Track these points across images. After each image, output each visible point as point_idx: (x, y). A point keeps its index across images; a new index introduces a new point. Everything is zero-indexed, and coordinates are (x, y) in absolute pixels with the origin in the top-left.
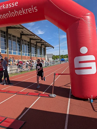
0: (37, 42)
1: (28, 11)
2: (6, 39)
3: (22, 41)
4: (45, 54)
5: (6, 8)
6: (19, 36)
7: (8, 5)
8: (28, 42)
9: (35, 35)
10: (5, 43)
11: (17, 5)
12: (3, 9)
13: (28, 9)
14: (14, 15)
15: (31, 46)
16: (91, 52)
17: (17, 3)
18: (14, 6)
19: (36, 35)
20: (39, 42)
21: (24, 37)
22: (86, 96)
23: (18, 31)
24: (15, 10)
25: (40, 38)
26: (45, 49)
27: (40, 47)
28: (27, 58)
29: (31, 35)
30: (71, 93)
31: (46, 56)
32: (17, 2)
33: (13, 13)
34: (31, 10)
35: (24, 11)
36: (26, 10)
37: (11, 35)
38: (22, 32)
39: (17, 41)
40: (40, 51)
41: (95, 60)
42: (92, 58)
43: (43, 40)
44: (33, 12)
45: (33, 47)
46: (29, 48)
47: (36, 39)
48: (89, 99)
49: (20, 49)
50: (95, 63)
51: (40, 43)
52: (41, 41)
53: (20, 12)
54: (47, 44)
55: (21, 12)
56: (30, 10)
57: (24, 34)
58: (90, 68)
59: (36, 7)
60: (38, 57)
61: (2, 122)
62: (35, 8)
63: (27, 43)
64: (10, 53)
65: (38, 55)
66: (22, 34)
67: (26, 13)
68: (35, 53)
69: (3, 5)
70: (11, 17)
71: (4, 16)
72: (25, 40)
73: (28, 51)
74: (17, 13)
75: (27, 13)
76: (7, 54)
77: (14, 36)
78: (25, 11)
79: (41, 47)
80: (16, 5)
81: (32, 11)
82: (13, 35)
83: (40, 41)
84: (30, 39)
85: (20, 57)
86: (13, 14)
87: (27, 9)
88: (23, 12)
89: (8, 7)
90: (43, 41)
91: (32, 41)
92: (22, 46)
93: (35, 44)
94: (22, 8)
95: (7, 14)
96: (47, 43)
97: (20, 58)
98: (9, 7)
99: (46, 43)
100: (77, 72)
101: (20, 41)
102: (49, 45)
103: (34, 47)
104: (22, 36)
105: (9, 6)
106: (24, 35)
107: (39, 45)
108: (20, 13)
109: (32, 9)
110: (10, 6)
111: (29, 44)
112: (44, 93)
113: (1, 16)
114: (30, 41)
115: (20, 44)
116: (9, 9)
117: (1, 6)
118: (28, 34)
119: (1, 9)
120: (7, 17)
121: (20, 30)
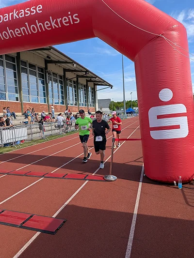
0: (78, 76)
1: (61, 22)
2: (17, 72)
3: (49, 74)
4: (94, 100)
5: (20, 17)
6: (43, 65)
7: (23, 11)
8: (61, 77)
9: (73, 62)
10: (15, 80)
11: (41, 12)
12: (15, 18)
13: (62, 19)
14: (35, 31)
15: (66, 85)
16: (180, 97)
17: (41, 8)
18: (35, 13)
19: (76, 63)
20: (82, 76)
21: (52, 67)
22: (170, 177)
23: (40, 54)
24: (37, 21)
25: (84, 68)
26: (94, 90)
27: (84, 87)
28: (59, 110)
29: (66, 62)
30: (144, 173)
31: (97, 104)
32: (41, 6)
33: (33, 27)
34: (68, 20)
35: (54, 22)
36: (59, 20)
37: (26, 63)
38: (48, 57)
39: (37, 75)
40: (85, 93)
41: (186, 112)
42: (181, 108)
43: (91, 72)
44: (72, 23)
45: (71, 85)
46: (62, 88)
47: (77, 69)
48: (175, 182)
49: (45, 92)
50: (186, 117)
51: (85, 77)
52: (86, 74)
53: (47, 24)
54: (99, 79)
55: (49, 25)
56: (65, 19)
57: (51, 60)
58: (178, 127)
59: (77, 15)
60: (81, 106)
61: (25, 221)
62: (76, 17)
63: (59, 79)
65: (81, 102)
66: (48, 61)
67: (57, 27)
68: (76, 99)
69: (14, 12)
70: (30, 33)
71: (16, 33)
72: (53, 73)
73: (60, 95)
74: (40, 26)
75: (60, 26)
76: (19, 101)
77: (31, 66)
78: (56, 23)
79: (86, 87)
80: (39, 12)
81: (69, 22)
82: (29, 64)
83: (84, 73)
84: (65, 70)
85: (45, 107)
86: (33, 28)
87: (60, 19)
88: (53, 24)
90: (89, 75)
91: (69, 75)
92: (50, 85)
93: (75, 79)
94: (51, 17)
95: (21, 29)
98: (26, 15)
99: (97, 77)
101: (44, 75)
102: (102, 81)
103: (73, 86)
104: (48, 64)
105: (25, 13)
106: (52, 62)
107: (82, 81)
108: (46, 26)
109: (69, 18)
110: (28, 13)
111: (63, 80)
112: (93, 174)
113: (11, 32)
114: (64, 74)
115: (45, 80)
116: (26, 19)
117: (10, 14)
118: (61, 60)
119: (10, 19)
120: (22, 34)
121: (44, 53)
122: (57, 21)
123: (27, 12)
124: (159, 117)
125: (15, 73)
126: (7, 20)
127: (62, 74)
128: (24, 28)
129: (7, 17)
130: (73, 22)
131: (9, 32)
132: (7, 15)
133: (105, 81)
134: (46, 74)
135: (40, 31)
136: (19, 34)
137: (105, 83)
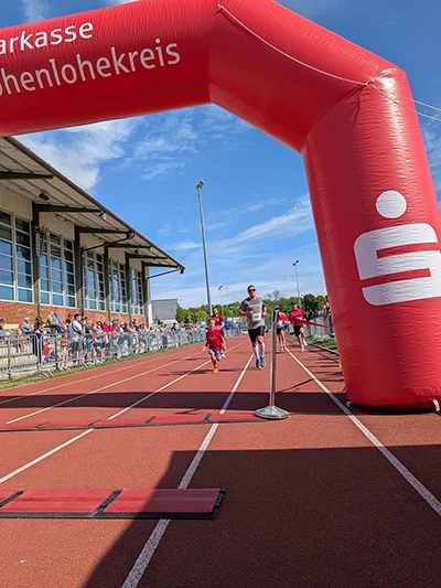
0: (107, 245)
1: (137, 59)
3: (42, 235)
4: (143, 298)
5: (38, 46)
6: (28, 216)
7: (45, 34)
8: (68, 244)
9: (101, 210)
11: (90, 36)
12: (22, 49)
13: (139, 53)
14: (70, 78)
15: (79, 263)
16: (420, 209)
17: (91, 28)
18: (74, 38)
19: (106, 211)
20: (115, 245)
21: (48, 221)
22: (425, 391)
23: (23, 189)
24: (78, 56)
25: (125, 225)
26: (144, 277)
27: (121, 266)
29: (84, 210)
31: (150, 307)
32: (89, 24)
33: (68, 69)
34: (152, 57)
35: (120, 60)
36: (131, 56)
38: (41, 196)
39: (14, 236)
40: (123, 282)
41: (436, 241)
42: (423, 233)
43: (139, 235)
44: (162, 64)
45: (91, 264)
46: (70, 268)
47: (107, 227)
48: (436, 402)
49: (32, 276)
50: (439, 252)
51: (128, 246)
52: (128, 238)
53: (103, 63)
54: (155, 251)
55: (108, 66)
56: (147, 55)
57: (49, 205)
58: (425, 273)
59: (175, 45)
60: (114, 312)
61: (106, 503)
62: (172, 49)
63: (63, 248)
65: (114, 303)
66: (41, 207)
67: (127, 71)
68: (102, 294)
69: (20, 36)
70: (59, 84)
71: (23, 83)
72: (52, 236)
73: (66, 283)
74: (86, 67)
75: (134, 70)
77: (5, 216)
78: (126, 62)
79: (126, 268)
80: (85, 37)
81: (156, 61)
83: (124, 236)
84: (79, 230)
85: (30, 311)
86: (68, 72)
87: (136, 53)
88: (118, 64)
89: (49, 42)
90: (136, 240)
91: (87, 241)
92: (42, 260)
93: (101, 251)
94: (113, 49)
95: (38, 73)
96: (155, 247)
97: (31, 315)
98: (53, 43)
99: (152, 245)
100: (371, 295)
101: (29, 236)
102: (161, 255)
103: (96, 266)
104: (40, 214)
105: (50, 39)
106: (48, 208)
107: (117, 255)
108: (99, 69)
109: (156, 53)
110: (57, 39)
111: (73, 251)
112: (222, 412)
113: (10, 81)
114: (77, 237)
115: (31, 248)
116: (51, 51)
117: (12, 41)
118: (71, 204)
119: (12, 50)
120: (38, 86)
121: (33, 188)
122: (127, 58)
123: (55, 36)
124: (382, 253)
126: (4, 52)
127: (72, 238)
128: (42, 71)
129: (4, 46)
130: (166, 62)
131: (6, 80)
132: (4, 42)
133: (168, 257)
134: (34, 235)
135: (84, 79)
136: (29, 85)
137: (168, 260)
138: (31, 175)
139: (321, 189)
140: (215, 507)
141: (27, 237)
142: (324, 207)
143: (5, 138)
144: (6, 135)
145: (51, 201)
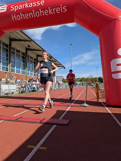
1: (55, 10)
2: (8, 53)
3: (28, 57)
4: (54, 75)
5: (30, 7)
6: (24, 51)
7: (32, 3)
8: (35, 60)
10: (7, 59)
11: (43, 4)
12: (26, 7)
13: (56, 9)
14: (38, 15)
17: (44, 2)
18: (39, 4)
21: (29, 53)
23: (23, 44)
24: (40, 9)
29: (39, 50)
31: (55, 77)
32: (43, 1)
33: (37, 13)
34: (59, 10)
36: (54, 10)
38: (28, 46)
39: (21, 57)
43: (53, 58)
44: (62, 12)
46: (35, 66)
49: (25, 67)
52: (51, 58)
53: (46, 11)
55: (48, 12)
56: (58, 9)
57: (30, 49)
59: (66, 7)
62: (64, 8)
63: (33, 61)
64: (13, 70)
66: (28, 49)
67: (52, 13)
69: (25, 4)
70: (35, 17)
71: (26, 16)
72: (31, 57)
74: (42, 12)
75: (54, 13)
76: (8, 72)
77: (18, 51)
78: (52, 11)
80: (41, 4)
81: (60, 11)
82: (16, 50)
84: (38, 56)
85: (24, 77)
86: (37, 14)
87: (55, 9)
88: (50, 12)
91: (40, 59)
92: (28, 64)
94: (49, 8)
95: (30, 14)
96: (58, 62)
98: (34, 6)
99: (57, 61)
100: (114, 76)
102: (59, 64)
104: (28, 51)
108: (45, 13)
109: (60, 9)
110: (35, 5)
111: (36, 62)
112: (72, 104)
113: (23, 16)
114: (37, 58)
115: (25, 60)
116: (33, 8)
117: (23, 5)
118: (36, 49)
119: (23, 8)
120: (29, 17)
121: (26, 44)
123: (34, 3)
124: (118, 65)
125: (7, 54)
126: (21, 8)
128: (31, 13)
129: (21, 7)
130: (63, 11)
131: (21, 16)
132: (21, 5)
133: (61, 64)
134: (26, 56)
135: (41, 16)
136: (27, 17)
137: (61, 65)
138: (26, 41)
139: (103, 47)
140: (67, 123)
141: (24, 57)
142: (103, 52)
143: (20, 31)
144: (20, 30)
145: (31, 48)
